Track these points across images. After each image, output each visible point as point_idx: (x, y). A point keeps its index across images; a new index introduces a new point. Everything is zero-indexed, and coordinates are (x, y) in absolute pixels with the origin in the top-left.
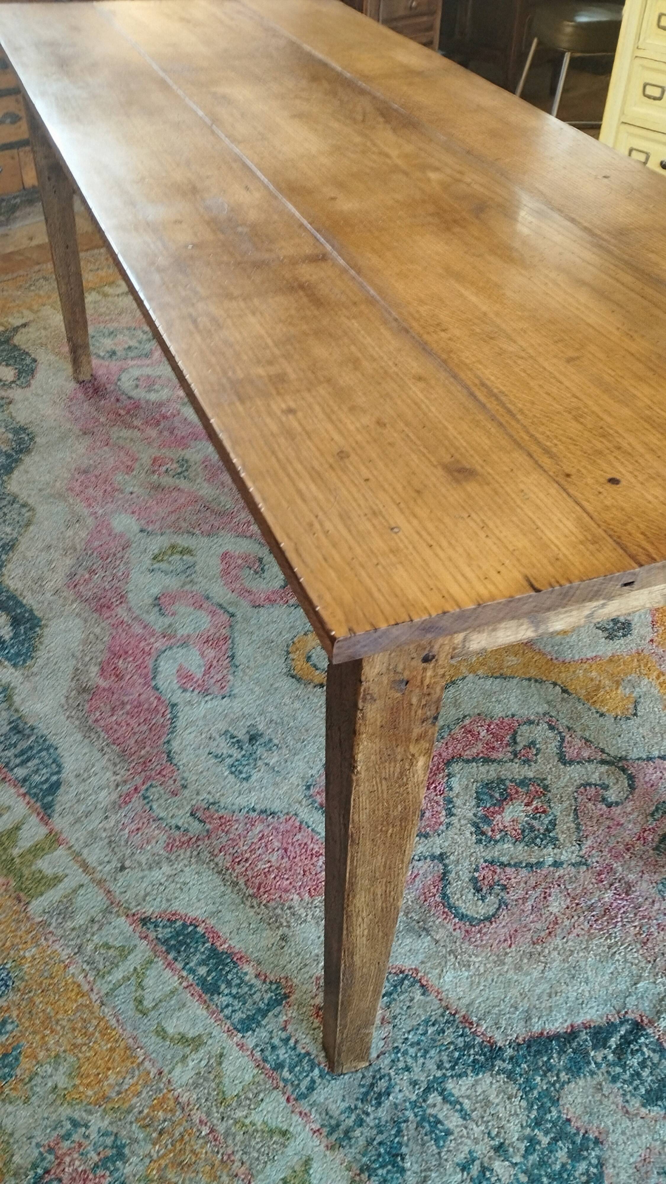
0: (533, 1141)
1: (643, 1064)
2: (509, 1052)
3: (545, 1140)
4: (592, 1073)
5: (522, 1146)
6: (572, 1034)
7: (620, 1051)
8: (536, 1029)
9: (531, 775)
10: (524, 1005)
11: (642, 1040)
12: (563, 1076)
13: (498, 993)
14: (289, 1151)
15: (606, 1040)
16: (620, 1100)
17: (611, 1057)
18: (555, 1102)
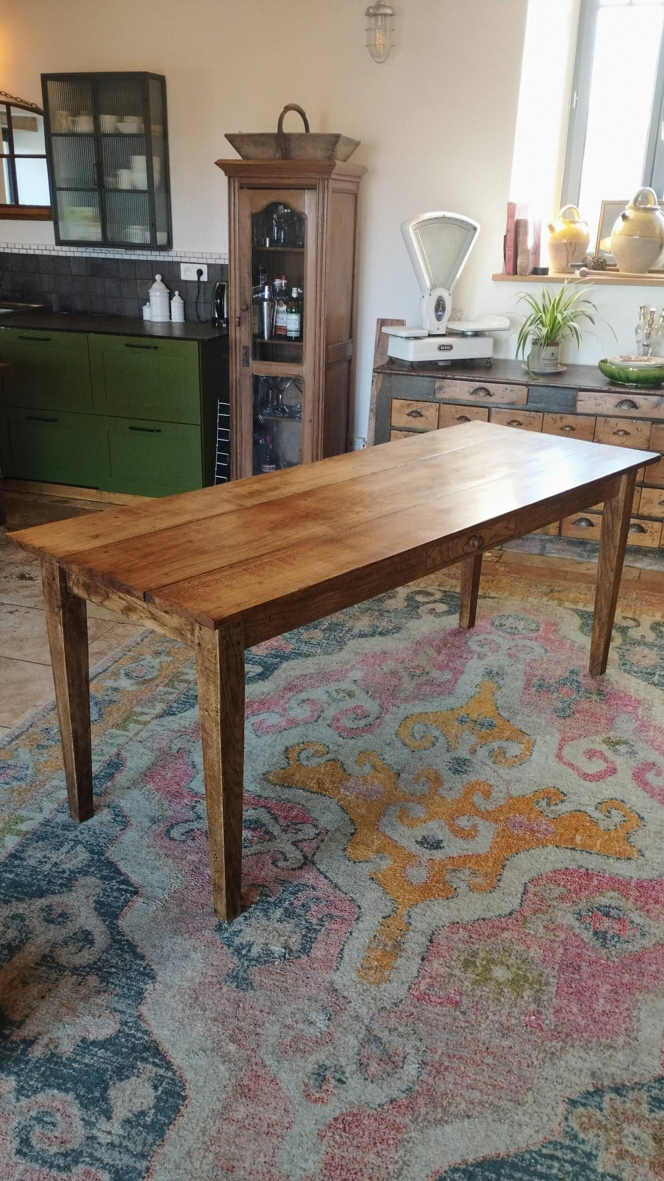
0: (64, 872)
1: (115, 897)
2: (103, 858)
3: (65, 875)
4: (104, 883)
5: (60, 870)
6: (121, 874)
7: (119, 890)
8: (118, 863)
9: (275, 834)
10: (129, 857)
11: (128, 895)
12: (99, 875)
13: (131, 848)
14: (35, 814)
15: (123, 884)
16: (94, 893)
17: (115, 887)
18: (85, 875)
